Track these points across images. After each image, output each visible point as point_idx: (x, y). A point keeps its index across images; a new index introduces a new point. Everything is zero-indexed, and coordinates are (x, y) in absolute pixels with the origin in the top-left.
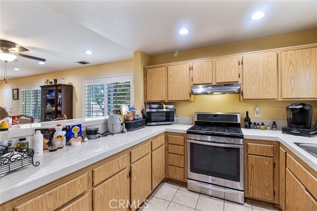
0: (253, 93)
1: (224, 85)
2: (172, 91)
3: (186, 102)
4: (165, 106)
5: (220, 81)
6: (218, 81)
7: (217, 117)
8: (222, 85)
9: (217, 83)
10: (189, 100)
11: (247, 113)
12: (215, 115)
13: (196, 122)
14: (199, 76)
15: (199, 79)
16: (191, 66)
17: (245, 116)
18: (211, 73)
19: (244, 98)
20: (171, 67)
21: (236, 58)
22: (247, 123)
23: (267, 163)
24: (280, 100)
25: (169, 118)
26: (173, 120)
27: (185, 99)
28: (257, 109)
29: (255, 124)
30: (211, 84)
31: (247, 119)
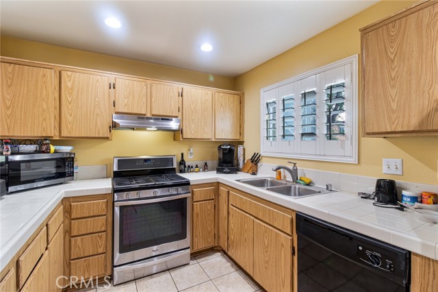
0: (193, 132)
1: (162, 119)
2: (70, 119)
3: (99, 140)
4: (53, 148)
5: (157, 114)
6: (154, 113)
7: (149, 163)
8: (158, 119)
9: (153, 115)
10: (107, 138)
11: (182, 154)
12: (146, 160)
13: (114, 172)
14: (126, 100)
15: (125, 105)
16: (112, 82)
17: (180, 159)
18: (144, 99)
19: (184, 137)
20: (69, 73)
21: (176, 86)
22: (183, 167)
23: (209, 208)
24: (214, 140)
25: (64, 169)
26: (71, 175)
27: (101, 136)
28: (191, 149)
29: (189, 166)
30: (145, 115)
31: (182, 162)
